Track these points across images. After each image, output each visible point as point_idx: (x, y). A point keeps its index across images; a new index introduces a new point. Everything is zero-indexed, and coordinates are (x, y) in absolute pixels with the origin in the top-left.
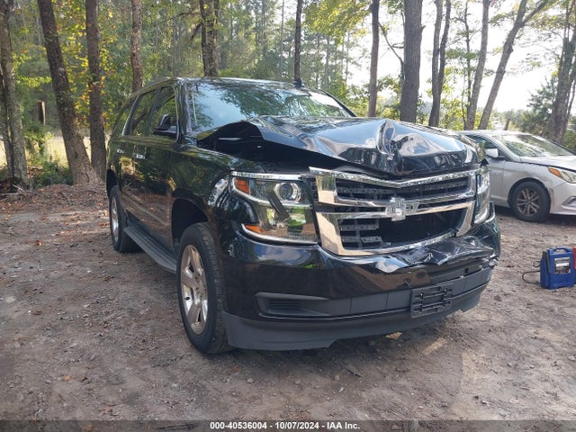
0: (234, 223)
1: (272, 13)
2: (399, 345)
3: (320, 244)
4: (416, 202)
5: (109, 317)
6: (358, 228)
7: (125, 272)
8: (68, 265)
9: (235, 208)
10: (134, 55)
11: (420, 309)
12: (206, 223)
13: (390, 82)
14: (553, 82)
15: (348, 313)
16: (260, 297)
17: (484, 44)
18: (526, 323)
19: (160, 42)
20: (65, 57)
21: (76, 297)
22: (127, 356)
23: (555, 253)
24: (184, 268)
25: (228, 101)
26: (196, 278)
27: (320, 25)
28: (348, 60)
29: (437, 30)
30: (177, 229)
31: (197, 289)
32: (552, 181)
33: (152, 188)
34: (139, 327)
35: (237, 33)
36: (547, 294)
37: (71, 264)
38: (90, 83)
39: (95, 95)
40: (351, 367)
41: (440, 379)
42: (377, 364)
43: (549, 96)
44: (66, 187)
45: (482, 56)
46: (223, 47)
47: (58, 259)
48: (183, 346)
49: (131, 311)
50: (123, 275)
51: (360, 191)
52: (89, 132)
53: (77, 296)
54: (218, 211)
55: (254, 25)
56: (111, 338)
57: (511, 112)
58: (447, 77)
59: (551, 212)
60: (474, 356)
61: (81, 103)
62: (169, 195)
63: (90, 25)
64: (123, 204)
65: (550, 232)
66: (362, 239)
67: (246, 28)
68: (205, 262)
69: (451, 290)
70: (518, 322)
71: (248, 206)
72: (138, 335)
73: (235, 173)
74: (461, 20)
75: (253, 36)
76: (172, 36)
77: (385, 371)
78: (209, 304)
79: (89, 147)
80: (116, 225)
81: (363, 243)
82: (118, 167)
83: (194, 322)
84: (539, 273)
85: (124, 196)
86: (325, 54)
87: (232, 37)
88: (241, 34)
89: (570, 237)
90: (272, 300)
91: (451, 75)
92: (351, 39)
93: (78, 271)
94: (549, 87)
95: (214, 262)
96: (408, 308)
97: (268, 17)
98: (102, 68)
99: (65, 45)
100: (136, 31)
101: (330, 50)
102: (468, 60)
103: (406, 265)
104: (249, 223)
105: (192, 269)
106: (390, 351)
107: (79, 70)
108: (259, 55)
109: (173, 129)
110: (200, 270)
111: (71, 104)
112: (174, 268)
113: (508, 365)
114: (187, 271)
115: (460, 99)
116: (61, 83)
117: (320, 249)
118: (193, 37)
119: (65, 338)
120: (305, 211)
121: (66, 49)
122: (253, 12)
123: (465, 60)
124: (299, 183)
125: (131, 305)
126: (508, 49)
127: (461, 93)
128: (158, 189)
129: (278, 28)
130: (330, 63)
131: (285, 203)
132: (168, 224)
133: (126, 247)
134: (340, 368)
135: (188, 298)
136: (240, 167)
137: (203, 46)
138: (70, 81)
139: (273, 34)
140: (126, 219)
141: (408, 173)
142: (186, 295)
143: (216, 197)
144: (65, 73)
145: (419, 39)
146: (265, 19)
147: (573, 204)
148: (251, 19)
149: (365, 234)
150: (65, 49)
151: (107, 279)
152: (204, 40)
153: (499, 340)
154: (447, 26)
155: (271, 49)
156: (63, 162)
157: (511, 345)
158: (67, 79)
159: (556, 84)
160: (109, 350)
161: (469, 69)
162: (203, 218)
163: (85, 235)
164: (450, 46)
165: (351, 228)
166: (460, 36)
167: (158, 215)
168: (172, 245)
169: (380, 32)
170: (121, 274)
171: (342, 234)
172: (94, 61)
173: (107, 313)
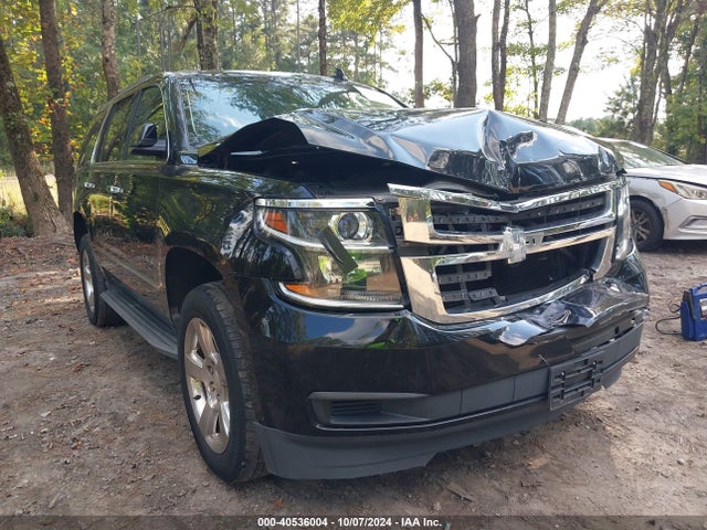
0: (267, 283)
1: (285, 10)
2: (517, 442)
3: (409, 307)
4: (540, 232)
5: (80, 431)
6: (462, 278)
7: (106, 355)
8: (22, 350)
9: (265, 258)
10: (107, 60)
11: (561, 396)
12: (218, 283)
13: (438, 87)
14: (633, 80)
15: (457, 413)
16: (318, 400)
17: (552, 35)
18: (682, 393)
19: (144, 51)
20: (14, 69)
21: (32, 401)
22: (108, 496)
23: (700, 292)
24: (190, 352)
25: (241, 107)
26: (209, 367)
27: (348, 19)
28: (382, 65)
29: (496, 19)
30: (175, 294)
31: (212, 383)
32: (664, 198)
33: (138, 235)
34: (127, 443)
35: (241, 36)
36: (693, 347)
37: (26, 349)
38: (50, 102)
39: (57, 117)
40: (454, 486)
41: (590, 495)
42: (492, 477)
43: (629, 98)
44: (25, 241)
45: (551, 49)
46: (225, 55)
47: (8, 343)
48: (194, 470)
49: (115, 418)
50: (104, 361)
51: (462, 220)
52: (52, 165)
53: (33, 399)
54: (238, 264)
55: (263, 26)
56: (82, 466)
57: (581, 121)
58: (507, 79)
59: (665, 237)
60: (626, 451)
61: (40, 130)
62: (160, 242)
63: (46, 25)
64: (97, 258)
65: (667, 263)
66: (471, 294)
67: (253, 30)
68: (221, 344)
69: (601, 362)
70: (670, 393)
71: (288, 253)
72: (124, 456)
73: (262, 202)
74: (521, 8)
75: (263, 40)
76: (159, 42)
77: (505, 488)
78: (232, 407)
79: (55, 187)
80: (90, 289)
81: (472, 301)
82: (88, 210)
83: (210, 433)
84: (679, 321)
85: (98, 248)
86: (354, 59)
87: (235, 42)
88: (248, 38)
89: (694, 268)
90: (335, 402)
91: (513, 76)
92: (385, 39)
93: (35, 358)
94: (629, 87)
95: (236, 345)
96: (545, 396)
97: (279, 16)
98: (66, 82)
99: (14, 52)
100: (108, 29)
101: (359, 53)
102: (533, 57)
103: (541, 331)
104: (291, 280)
105: (200, 353)
106: (505, 454)
107: (35, 84)
108: (271, 62)
109: (160, 145)
110: (213, 355)
111: (26, 131)
112: (173, 351)
113: (679, 463)
114: (194, 357)
115: (525, 105)
116: (11, 102)
117: (409, 316)
118: (185, 38)
119: (10, 471)
120: (381, 257)
121: (16, 58)
122: (260, 9)
123: (529, 57)
124: (370, 211)
125: (114, 408)
126: (581, 40)
127: (526, 98)
128: (147, 235)
129: (293, 28)
130: (360, 70)
131: (350, 246)
132: (161, 285)
133: (105, 319)
134: (437, 488)
135: (198, 397)
136: (269, 192)
137: (199, 47)
138: (23, 100)
139: (286, 36)
140: (103, 280)
141: (526, 188)
142: (196, 393)
143: (233, 243)
144: (15, 89)
145: (474, 31)
146: (276, 18)
147: (693, 226)
148: (258, 19)
149: (473, 286)
150: (13, 59)
151: (79, 369)
152: (200, 40)
153: (653, 423)
154: (507, 14)
155: (286, 55)
156: (20, 208)
157: (673, 429)
158: (19, 97)
159: (638, 83)
160: (78, 489)
161: (535, 68)
162: (214, 276)
163: (48, 305)
164: (511, 40)
165: (454, 279)
166: (521, 28)
167: (147, 273)
168: (168, 315)
169: (424, 25)
170: (100, 358)
171: (443, 288)
172: (54, 72)
173: (78, 424)
